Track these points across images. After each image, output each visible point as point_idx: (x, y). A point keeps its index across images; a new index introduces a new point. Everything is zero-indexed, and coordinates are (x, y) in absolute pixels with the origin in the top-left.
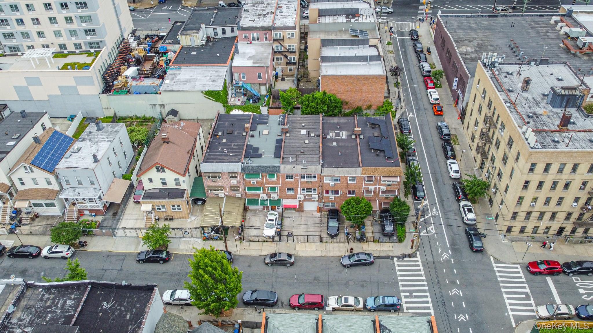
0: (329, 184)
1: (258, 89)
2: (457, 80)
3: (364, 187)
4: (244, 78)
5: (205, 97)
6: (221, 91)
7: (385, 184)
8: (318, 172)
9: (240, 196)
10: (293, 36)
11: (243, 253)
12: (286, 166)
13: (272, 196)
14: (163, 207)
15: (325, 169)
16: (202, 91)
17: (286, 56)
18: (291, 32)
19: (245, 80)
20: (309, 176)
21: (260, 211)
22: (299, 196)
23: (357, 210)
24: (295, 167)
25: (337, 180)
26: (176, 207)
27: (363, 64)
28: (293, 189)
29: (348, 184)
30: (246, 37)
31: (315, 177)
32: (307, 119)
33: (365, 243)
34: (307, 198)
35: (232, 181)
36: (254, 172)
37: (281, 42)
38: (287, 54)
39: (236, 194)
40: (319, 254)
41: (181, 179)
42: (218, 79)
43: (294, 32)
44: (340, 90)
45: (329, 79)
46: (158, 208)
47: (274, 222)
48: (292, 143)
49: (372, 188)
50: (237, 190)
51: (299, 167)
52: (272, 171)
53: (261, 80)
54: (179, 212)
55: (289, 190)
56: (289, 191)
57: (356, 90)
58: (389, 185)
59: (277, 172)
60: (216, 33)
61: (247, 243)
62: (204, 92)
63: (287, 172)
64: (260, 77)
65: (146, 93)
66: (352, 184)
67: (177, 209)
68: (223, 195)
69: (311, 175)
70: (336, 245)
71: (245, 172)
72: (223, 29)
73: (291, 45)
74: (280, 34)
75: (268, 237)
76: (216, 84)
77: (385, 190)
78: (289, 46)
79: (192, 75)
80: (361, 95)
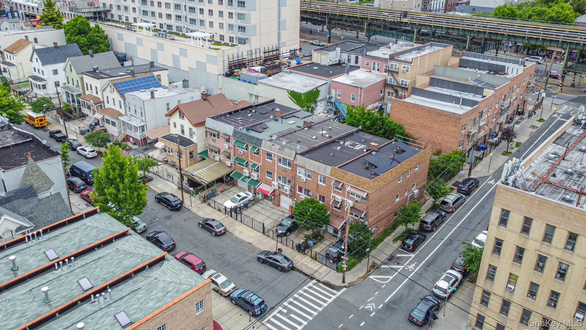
0: (302, 178)
3: (333, 194)
4: (339, 95)
5: (289, 97)
6: (302, 94)
7: (355, 199)
8: (292, 158)
9: (229, 165)
10: (407, 71)
11: (194, 210)
12: (267, 142)
13: (252, 174)
15: (299, 157)
16: (288, 90)
17: (396, 92)
18: (406, 66)
19: (340, 98)
22: (273, 182)
24: (273, 145)
25: (309, 176)
27: (454, 107)
28: (271, 173)
29: (318, 184)
30: (368, 65)
31: (289, 164)
33: (302, 255)
34: (282, 190)
35: (226, 145)
36: (241, 139)
37: (395, 75)
38: (399, 89)
41: (194, 129)
42: (310, 86)
43: (410, 66)
44: (409, 121)
45: (400, 104)
47: (239, 198)
48: (301, 134)
49: (338, 198)
50: (229, 158)
51: (277, 147)
52: (255, 144)
53: (354, 102)
56: (268, 174)
57: (426, 126)
59: (259, 146)
60: (349, 60)
61: (206, 206)
62: (289, 91)
63: (268, 149)
64: (353, 99)
65: (249, 82)
66: (322, 186)
69: (286, 160)
71: (235, 137)
72: (357, 58)
73: (404, 80)
74: (396, 65)
75: (225, 208)
76: (303, 89)
78: (403, 81)
79: (294, 79)
80: (430, 134)
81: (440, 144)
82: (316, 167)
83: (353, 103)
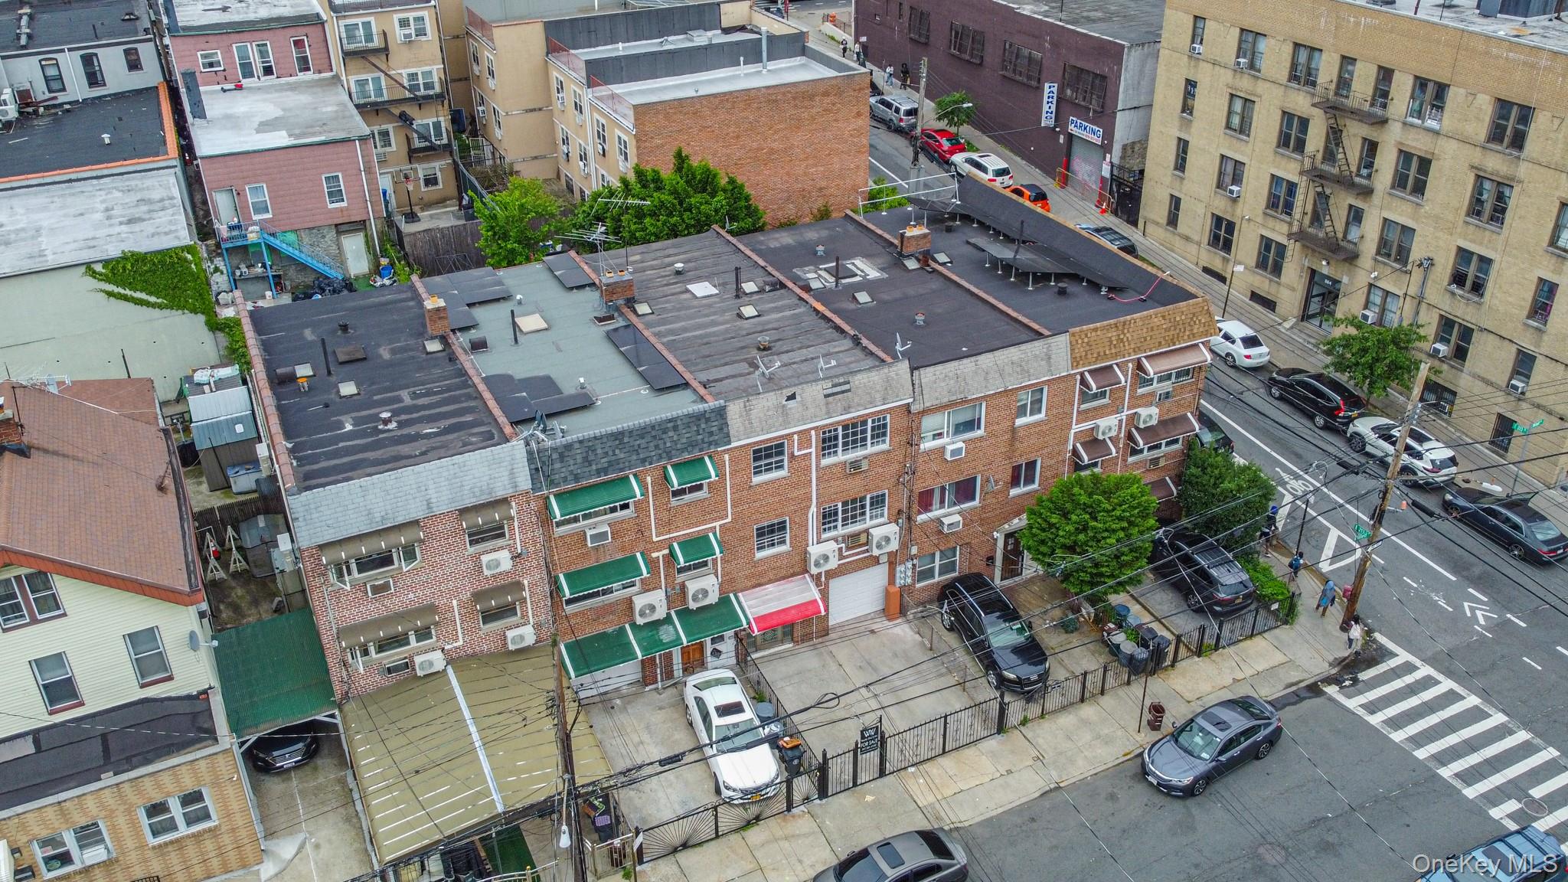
0: (942, 450)
1: (334, 249)
2: (1055, 90)
3: (1076, 428)
4: (261, 208)
5: (110, 294)
6: (188, 247)
7: (1152, 394)
8: (898, 398)
9: (529, 640)
10: (421, 32)
12: (754, 401)
13: (692, 587)
14: (88, 835)
15: (927, 375)
16: (88, 266)
17: (405, 119)
18: (411, 15)
19: (270, 215)
20: (854, 433)
21: (628, 699)
22: (815, 550)
23: (1120, 519)
24: (792, 397)
25: (970, 425)
26: (176, 810)
27: (746, 75)
28: (782, 526)
29: (1014, 430)
30: (211, 65)
31: (880, 432)
32: (671, 251)
33: (1172, 673)
34: (854, 556)
35: (485, 559)
36: (599, 472)
37: (379, 61)
38: (411, 111)
39: (510, 634)
40: (1028, 785)
41: (171, 626)
42: (150, 211)
43: (425, 14)
46: (48, 860)
48: (685, 330)
49: (1109, 425)
50: (507, 611)
51: (814, 393)
52: (692, 445)
53: (344, 204)
54: (196, 836)
55: (771, 532)
56: (766, 540)
57: (772, 151)
58: (1167, 395)
59: (717, 444)
60: (55, 82)
61: (666, 867)
63: (763, 431)
64: (336, 195)
66: (1028, 426)
67: (180, 822)
68: (438, 660)
69: (864, 423)
70: (1066, 720)
71: (552, 483)
72: (88, 61)
73: (419, 70)
74: (367, 25)
75: (754, 795)
76: (151, 230)
77: (1154, 422)
78: (413, 76)
80: (788, 174)
81: (821, 189)
82: (1008, 369)
83: (342, 210)
